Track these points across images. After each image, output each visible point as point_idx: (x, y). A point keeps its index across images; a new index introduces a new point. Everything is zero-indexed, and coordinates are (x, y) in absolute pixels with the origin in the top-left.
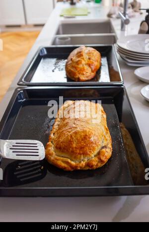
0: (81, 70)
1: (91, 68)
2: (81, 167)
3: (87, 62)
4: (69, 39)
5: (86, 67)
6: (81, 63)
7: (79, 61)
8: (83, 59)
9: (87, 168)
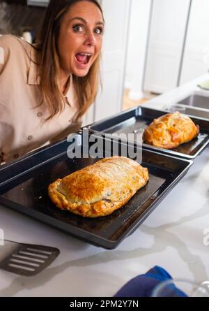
0: (157, 134)
1: (172, 136)
2: (70, 208)
3: (169, 127)
4: (184, 109)
5: (166, 133)
6: (161, 127)
7: (160, 124)
8: (166, 124)
9: (77, 212)
